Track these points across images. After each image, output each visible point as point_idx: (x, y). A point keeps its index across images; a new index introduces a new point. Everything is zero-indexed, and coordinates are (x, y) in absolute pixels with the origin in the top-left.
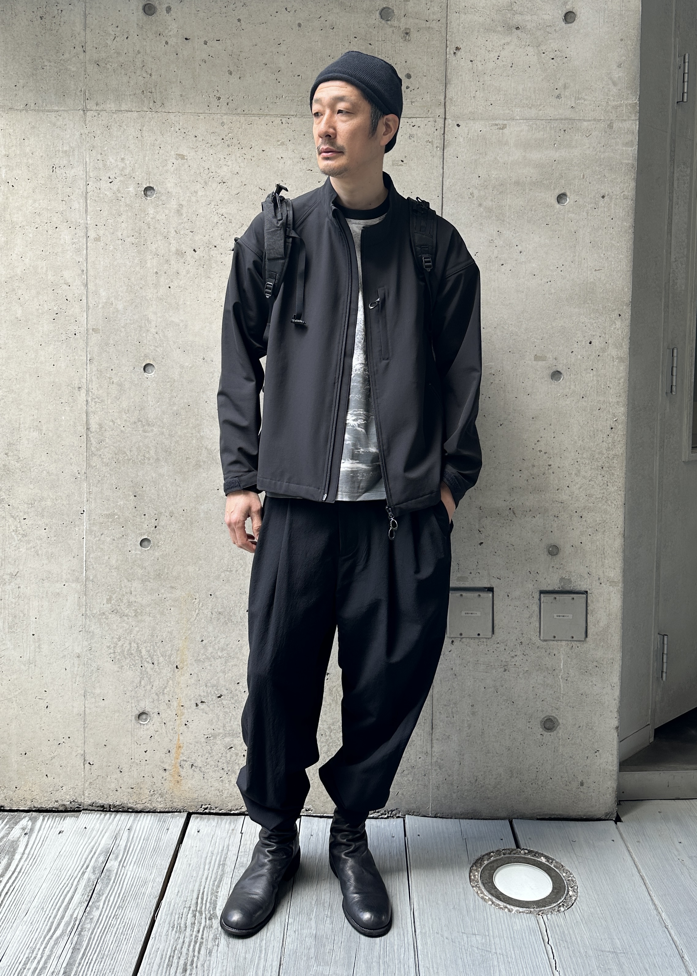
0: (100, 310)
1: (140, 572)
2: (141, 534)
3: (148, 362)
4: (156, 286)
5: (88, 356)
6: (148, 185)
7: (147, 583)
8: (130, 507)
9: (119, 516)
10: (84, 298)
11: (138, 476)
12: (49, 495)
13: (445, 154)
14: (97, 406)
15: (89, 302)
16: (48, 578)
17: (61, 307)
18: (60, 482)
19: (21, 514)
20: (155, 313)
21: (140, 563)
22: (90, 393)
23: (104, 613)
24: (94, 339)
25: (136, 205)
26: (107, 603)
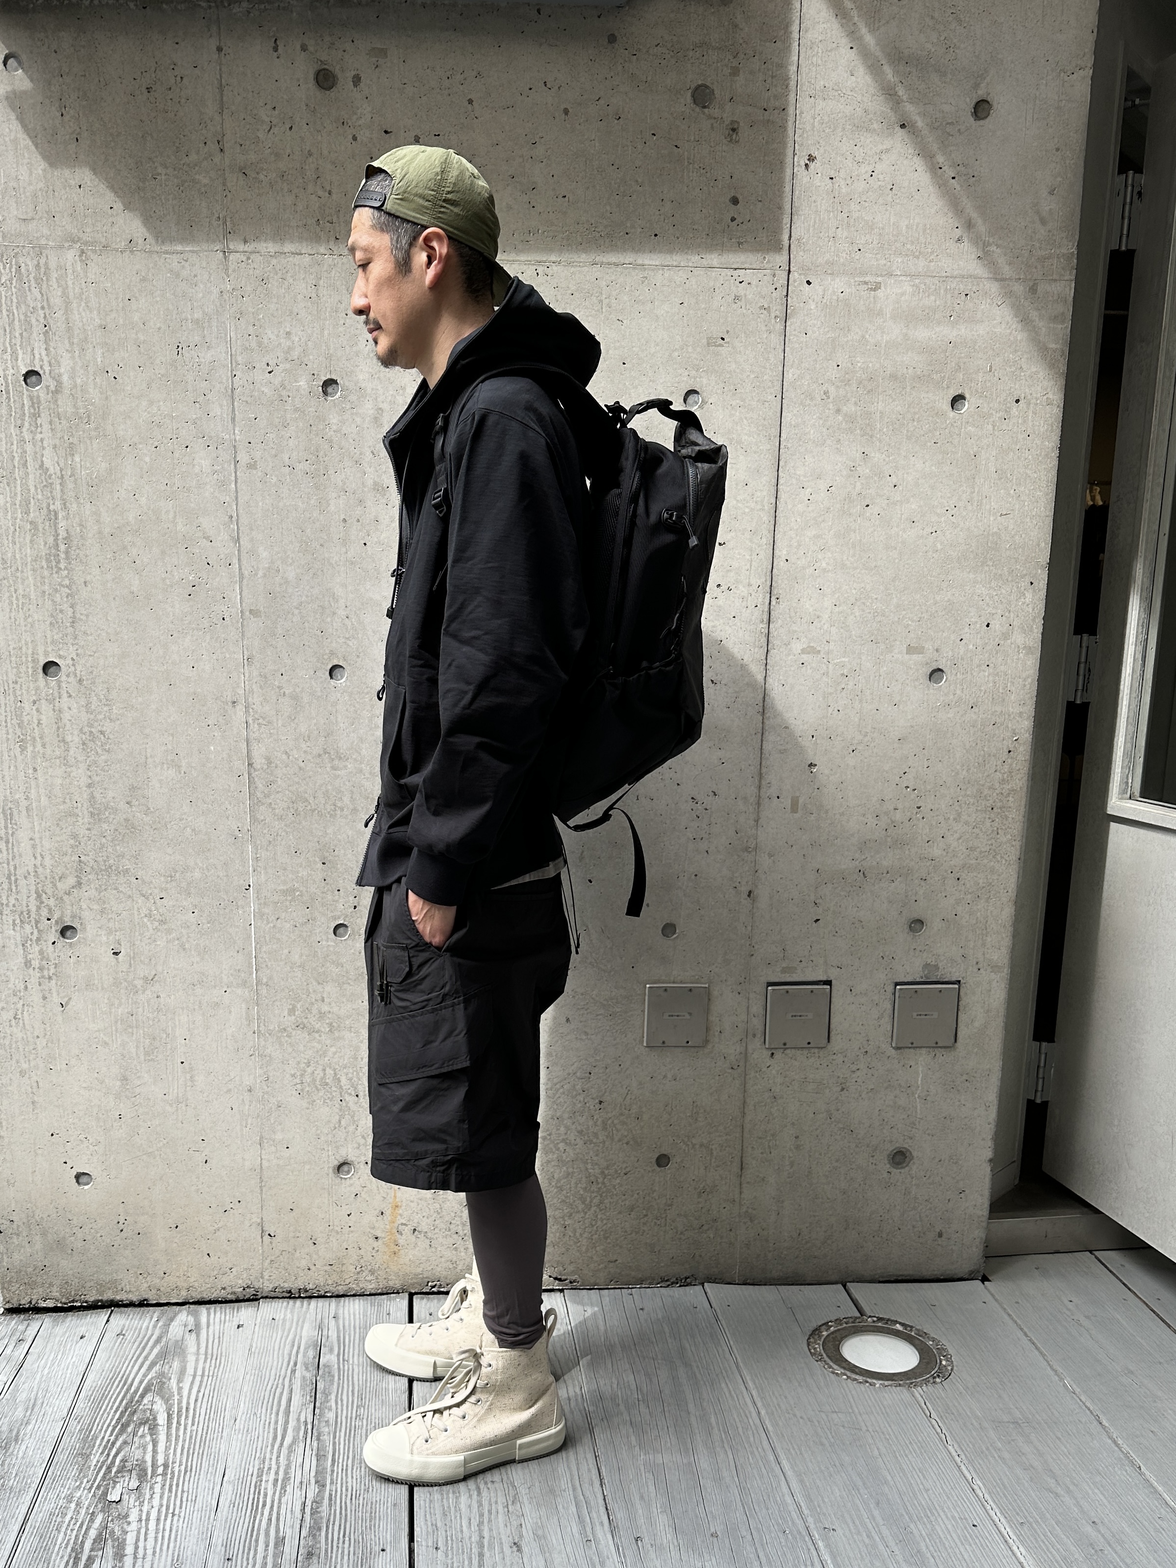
0: (260, 580)
1: (336, 970)
2: (335, 919)
3: (336, 662)
4: (345, 542)
5: (245, 652)
6: (328, 376)
8: (317, 880)
9: (301, 892)
10: (235, 561)
11: (327, 834)
12: (196, 864)
13: (787, 328)
14: (262, 730)
15: (243, 568)
16: (201, 982)
17: (199, 575)
18: (213, 844)
19: (156, 891)
20: (344, 586)
21: (334, 958)
22: (251, 710)
23: (285, 1030)
24: (254, 625)
25: (310, 409)
26: (289, 1015)
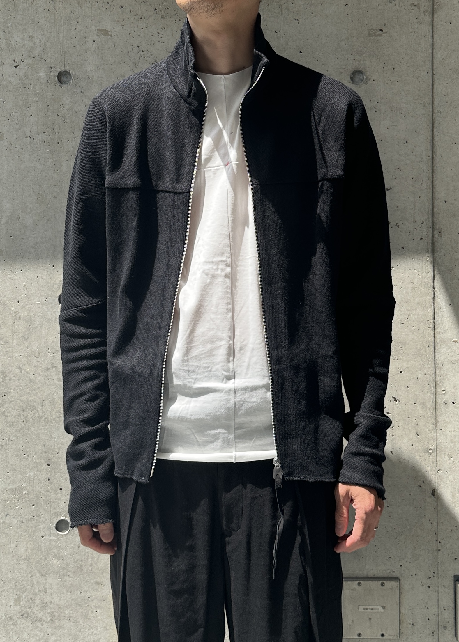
2: (58, 514)
6: (63, 69)
7: (66, 578)
8: (43, 479)
9: (28, 491)
11: (52, 438)
13: (435, 20)
21: (55, 551)
23: (11, 618)
25: (48, 94)
26: (16, 605)
